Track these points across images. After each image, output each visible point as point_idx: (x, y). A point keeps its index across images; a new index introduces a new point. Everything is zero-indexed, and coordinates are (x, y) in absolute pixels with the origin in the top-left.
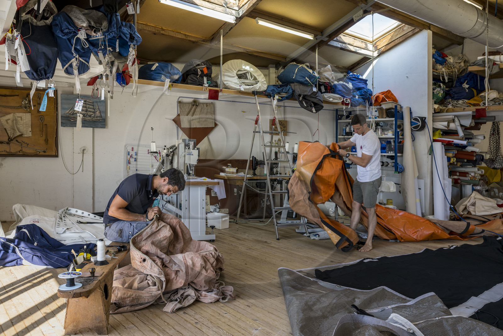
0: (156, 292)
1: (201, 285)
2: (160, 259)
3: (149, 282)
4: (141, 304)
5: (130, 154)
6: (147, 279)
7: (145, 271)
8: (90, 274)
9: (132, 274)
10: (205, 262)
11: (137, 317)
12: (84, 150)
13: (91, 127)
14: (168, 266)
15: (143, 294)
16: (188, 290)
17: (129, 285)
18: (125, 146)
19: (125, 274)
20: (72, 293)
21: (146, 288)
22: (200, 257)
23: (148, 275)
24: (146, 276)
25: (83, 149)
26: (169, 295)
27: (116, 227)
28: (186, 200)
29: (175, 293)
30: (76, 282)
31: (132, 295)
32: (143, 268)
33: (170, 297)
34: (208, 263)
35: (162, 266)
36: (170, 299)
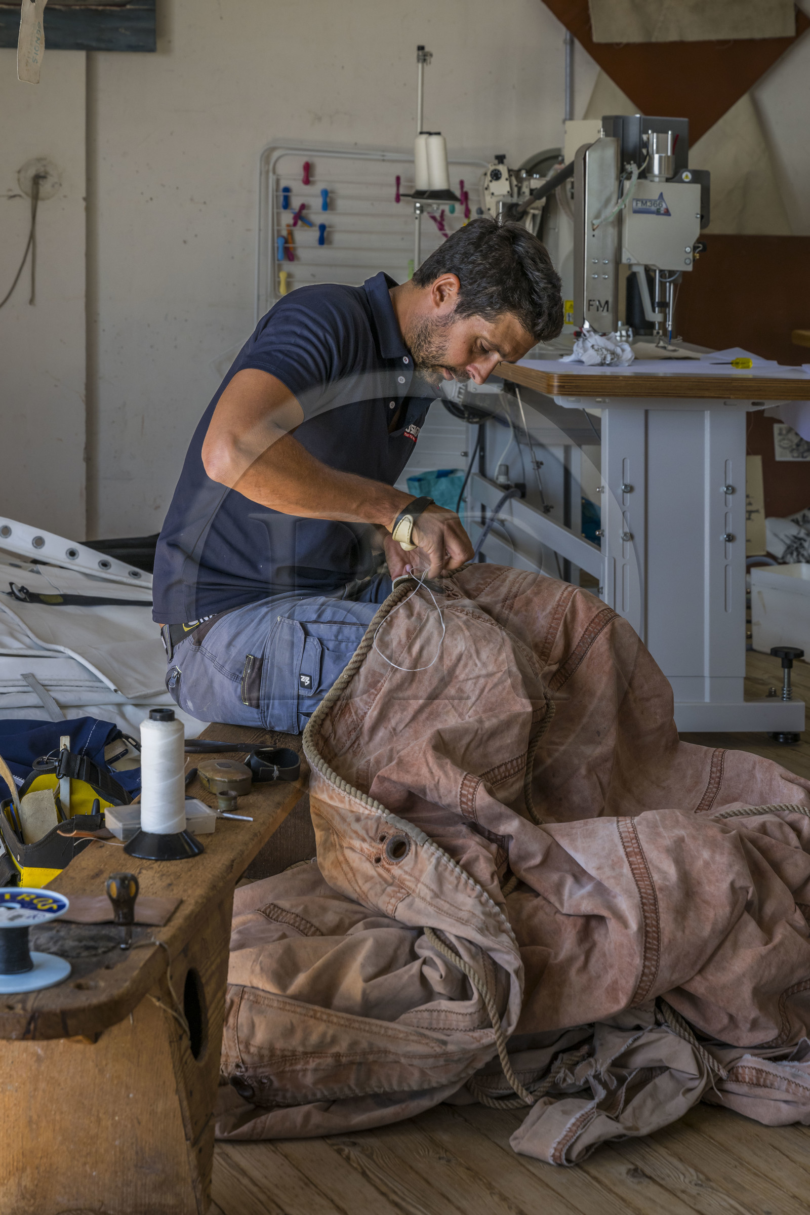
0: (467, 1037)
1: (733, 1011)
2: (491, 840)
3: (427, 970)
4: (384, 1099)
5: (296, 203)
6: (414, 956)
7: (401, 907)
8: (108, 905)
9: (331, 918)
10: (756, 873)
11: (364, 1174)
12: (38, 179)
13: (78, 47)
14: (537, 886)
15: (394, 1039)
16: (653, 1036)
17: (316, 979)
18: (266, 156)
19: (290, 918)
20: (18, 1008)
21: (410, 1005)
22: (727, 845)
23: (419, 931)
24: (409, 935)
25: (32, 172)
26: (543, 1056)
27: (230, 644)
28: (629, 489)
29: (576, 1047)
30: (38, 949)
31: (334, 1040)
32: (390, 889)
33: (546, 1071)
34: (778, 886)
35: (503, 884)
36: (545, 1085)
